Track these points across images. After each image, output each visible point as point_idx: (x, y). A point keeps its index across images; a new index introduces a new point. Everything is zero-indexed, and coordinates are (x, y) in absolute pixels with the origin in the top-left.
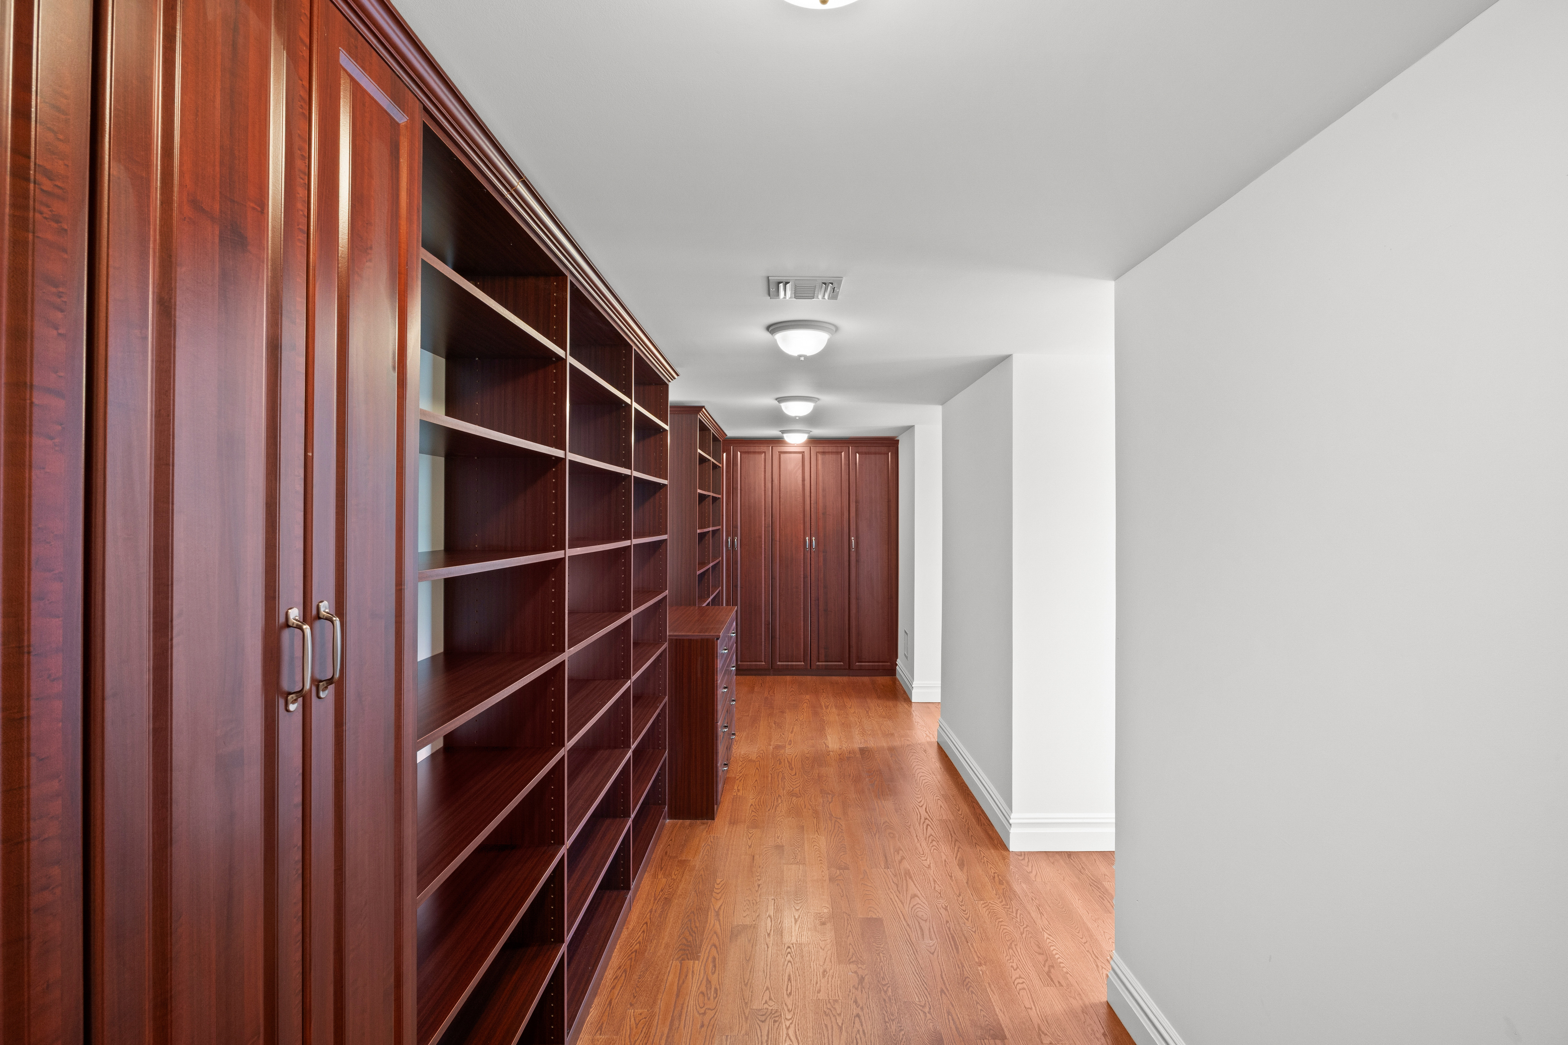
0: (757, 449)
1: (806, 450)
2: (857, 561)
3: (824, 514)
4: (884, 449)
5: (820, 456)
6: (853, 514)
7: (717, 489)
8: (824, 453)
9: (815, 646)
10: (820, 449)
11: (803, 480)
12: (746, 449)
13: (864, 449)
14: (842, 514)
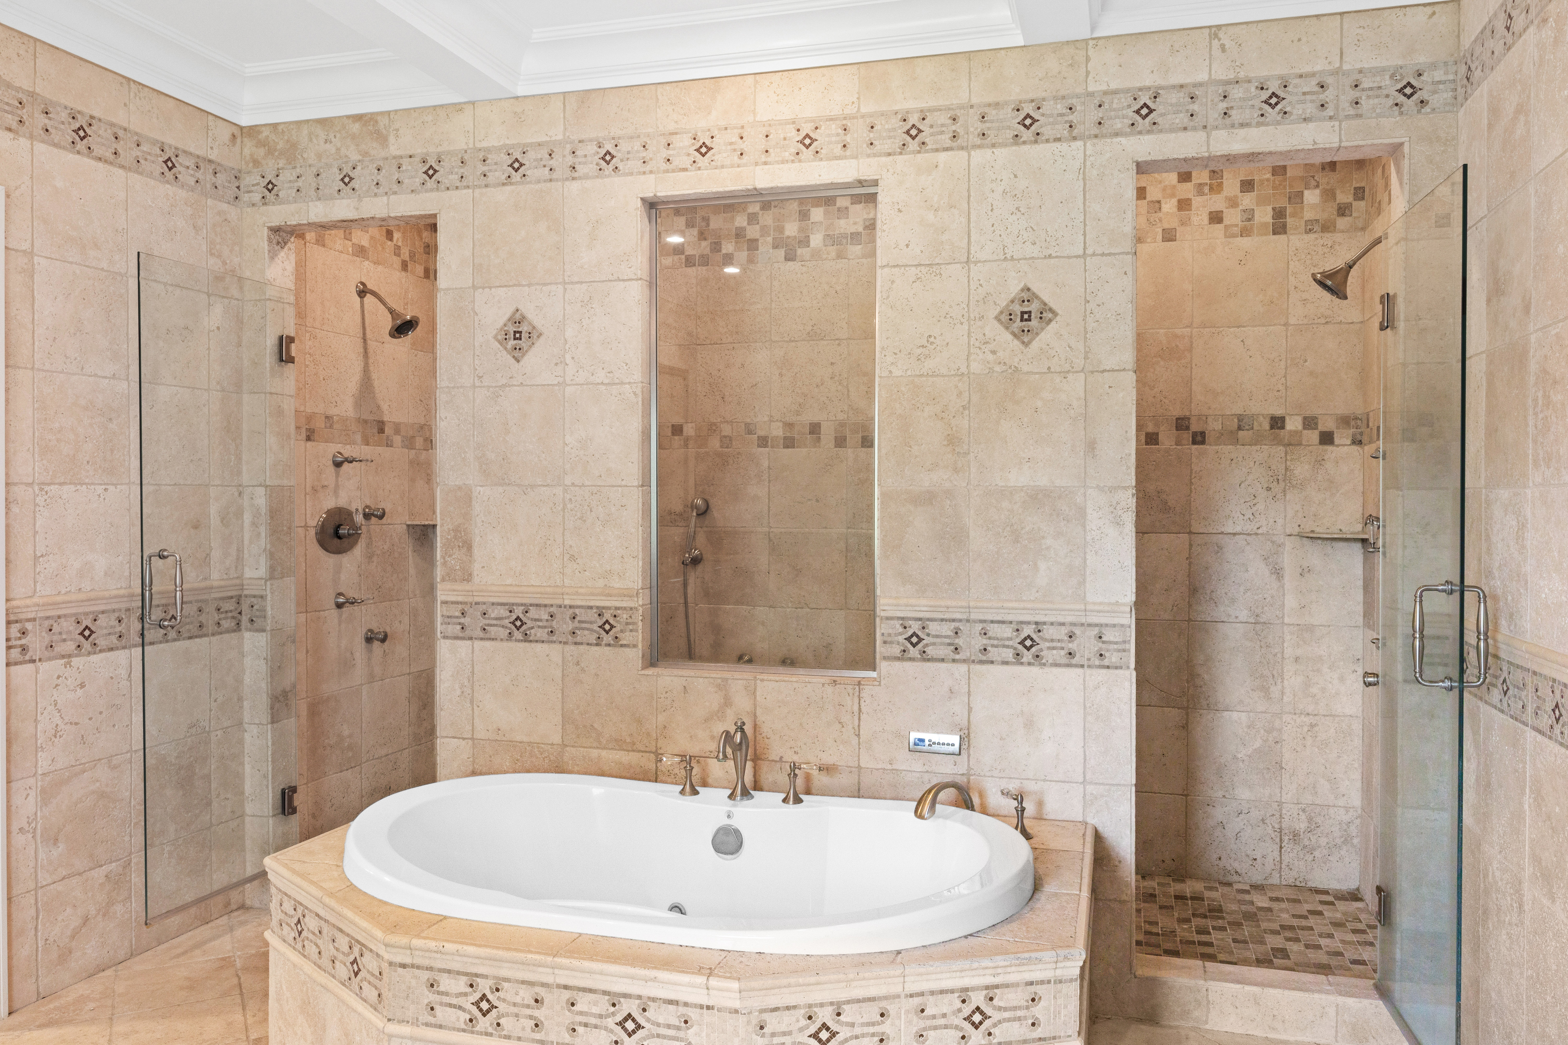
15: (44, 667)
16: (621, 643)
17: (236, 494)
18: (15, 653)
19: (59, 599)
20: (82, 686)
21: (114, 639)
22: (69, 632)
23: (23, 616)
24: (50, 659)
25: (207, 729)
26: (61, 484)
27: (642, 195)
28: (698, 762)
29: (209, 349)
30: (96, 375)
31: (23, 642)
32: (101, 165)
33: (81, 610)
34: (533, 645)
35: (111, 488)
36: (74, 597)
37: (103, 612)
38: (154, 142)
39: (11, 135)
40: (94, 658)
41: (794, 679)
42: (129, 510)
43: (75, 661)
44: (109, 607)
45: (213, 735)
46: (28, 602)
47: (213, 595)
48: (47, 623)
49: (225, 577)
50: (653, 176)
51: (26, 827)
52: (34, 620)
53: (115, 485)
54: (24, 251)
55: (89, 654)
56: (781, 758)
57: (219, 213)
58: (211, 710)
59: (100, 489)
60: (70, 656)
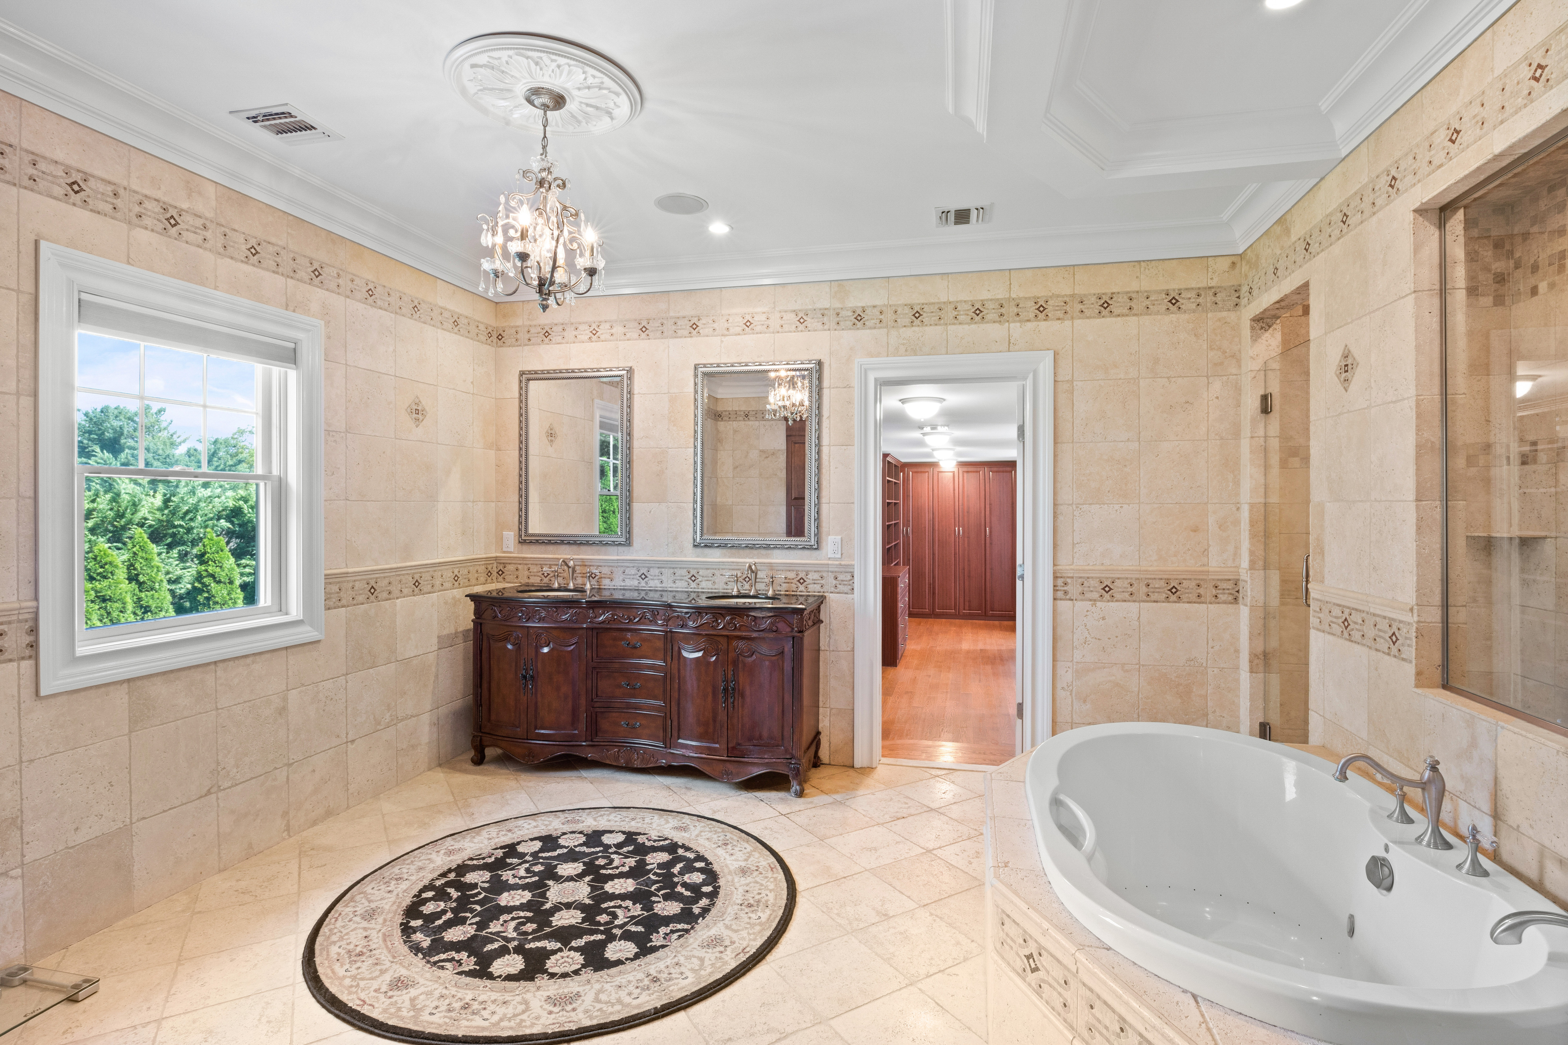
0: (923, 470)
1: (956, 470)
2: (991, 544)
3: (968, 512)
4: (1008, 469)
5: (965, 474)
6: (988, 513)
7: (897, 498)
8: (968, 472)
9: (962, 600)
10: (966, 469)
11: (954, 490)
12: (915, 470)
13: (995, 469)
14: (980, 513)
15: (1079, 604)
16: (1402, 656)
17: (1234, 509)
18: (1060, 594)
19: (1087, 568)
20: (1104, 619)
21: (1127, 595)
22: (1095, 587)
23: (1064, 575)
24: (1082, 600)
25: (1204, 665)
26: (1090, 504)
27: (1413, 208)
28: (1452, 799)
29: (1208, 413)
30: (1115, 441)
31: (1065, 588)
32: (1119, 318)
33: (1103, 575)
34: (1353, 645)
35: (1125, 506)
36: (1096, 568)
37: (1119, 578)
38: (1159, 292)
39: (1060, 322)
40: (1111, 604)
41: (1530, 736)
42: (1139, 519)
43: (1099, 604)
44: (1123, 576)
45: (1210, 671)
46: (1067, 567)
47: (1210, 577)
48: (1080, 580)
49: (1223, 565)
50: (1420, 184)
51: (1066, 687)
52: (1072, 577)
53: (1129, 504)
54: (1067, 381)
55: (1108, 601)
56: (1518, 826)
57: (1219, 320)
58: (1208, 653)
59: (1117, 507)
60: (1095, 600)
